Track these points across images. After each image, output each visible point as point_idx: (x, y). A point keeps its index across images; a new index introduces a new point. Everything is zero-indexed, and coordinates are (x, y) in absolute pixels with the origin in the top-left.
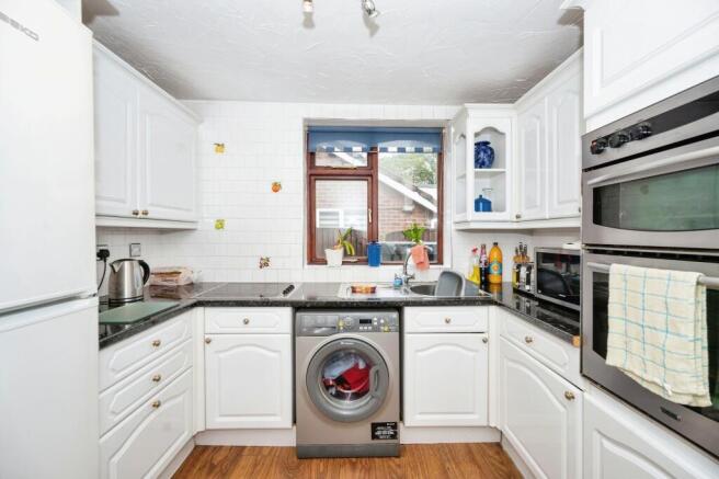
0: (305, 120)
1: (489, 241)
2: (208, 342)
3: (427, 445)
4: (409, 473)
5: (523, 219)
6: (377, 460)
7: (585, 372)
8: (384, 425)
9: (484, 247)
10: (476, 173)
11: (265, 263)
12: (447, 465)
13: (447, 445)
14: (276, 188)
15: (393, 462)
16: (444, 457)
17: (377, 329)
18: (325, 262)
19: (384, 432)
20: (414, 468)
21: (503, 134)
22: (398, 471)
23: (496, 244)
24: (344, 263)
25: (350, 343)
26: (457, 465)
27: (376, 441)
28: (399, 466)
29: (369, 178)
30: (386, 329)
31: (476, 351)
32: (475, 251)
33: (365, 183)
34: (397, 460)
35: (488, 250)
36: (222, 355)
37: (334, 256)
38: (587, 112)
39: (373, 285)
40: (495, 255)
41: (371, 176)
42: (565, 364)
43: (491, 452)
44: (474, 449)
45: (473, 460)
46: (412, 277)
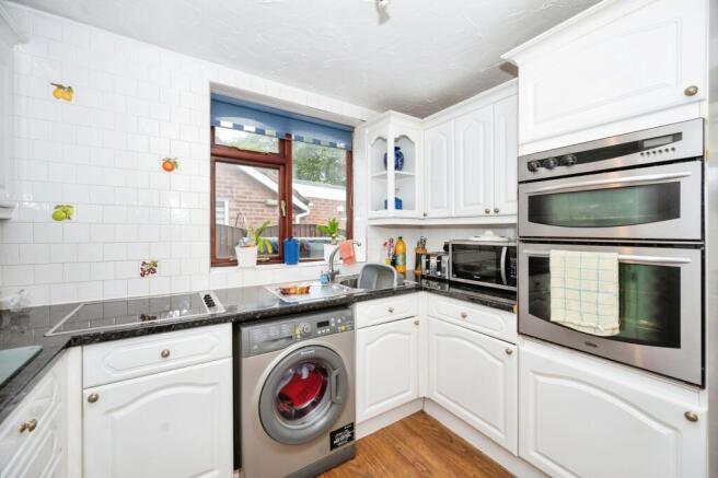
0: (213, 86)
1: (395, 235)
2: (93, 400)
3: (371, 435)
4: (372, 469)
5: (429, 216)
6: (335, 470)
7: (521, 331)
8: (342, 430)
9: (392, 241)
10: (396, 174)
11: (149, 269)
12: (397, 446)
13: (387, 428)
14: (169, 166)
15: (351, 465)
16: (391, 441)
17: (334, 331)
18: (235, 263)
19: (343, 437)
20: (373, 462)
21: (413, 143)
22: (360, 471)
23: (400, 238)
24: (259, 262)
25: (311, 352)
26: (404, 441)
27: (335, 450)
28: (359, 466)
29: (282, 168)
30: (343, 328)
31: (409, 334)
32: (385, 244)
33: (277, 171)
34: (354, 461)
35: (395, 243)
36: (117, 415)
37: (247, 255)
38: (522, 139)
39: (305, 285)
40: (400, 248)
41: (284, 165)
42: (502, 328)
43: (421, 420)
44: (408, 423)
45: (413, 433)
46: (338, 273)
